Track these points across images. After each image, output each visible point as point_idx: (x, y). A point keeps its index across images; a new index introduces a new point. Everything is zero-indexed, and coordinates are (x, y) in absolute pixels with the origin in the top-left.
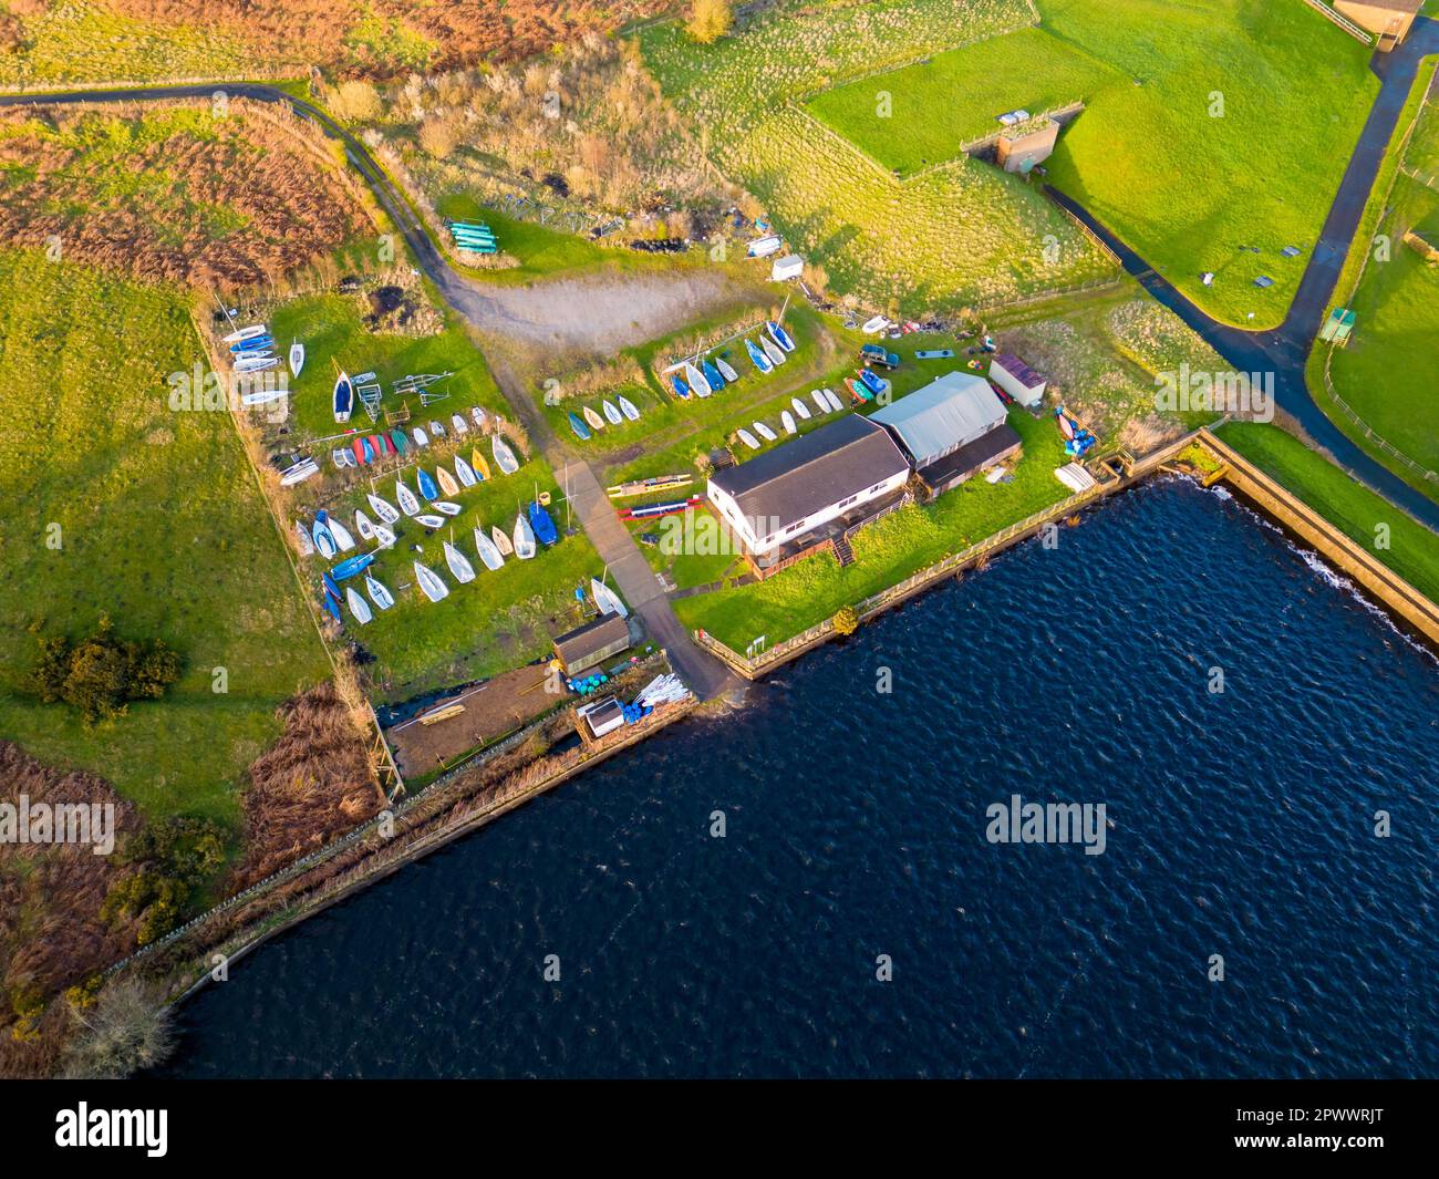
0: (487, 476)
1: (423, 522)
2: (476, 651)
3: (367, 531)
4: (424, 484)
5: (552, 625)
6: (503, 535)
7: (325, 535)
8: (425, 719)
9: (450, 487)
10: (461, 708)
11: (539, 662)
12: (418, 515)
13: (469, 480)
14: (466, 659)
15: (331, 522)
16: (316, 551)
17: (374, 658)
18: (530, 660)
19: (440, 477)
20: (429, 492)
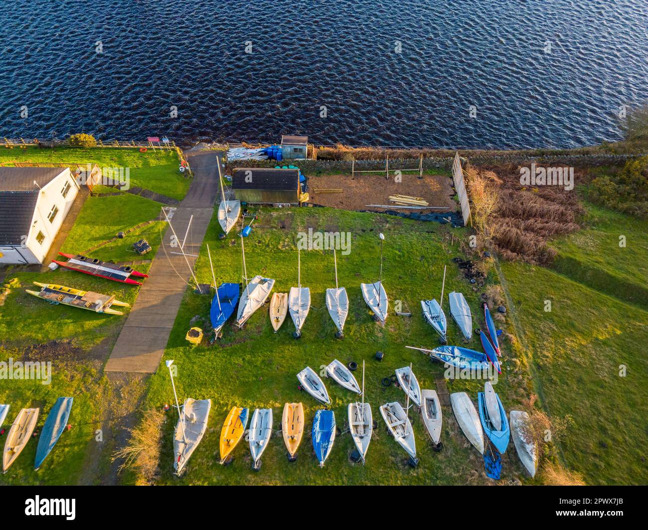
0: (235, 412)
1: (353, 379)
2: (360, 232)
3: (431, 402)
4: (326, 436)
5: (287, 224)
6: (273, 314)
7: (492, 428)
8: (424, 203)
9: (294, 418)
10: (393, 198)
11: (315, 205)
12: (355, 396)
13: (263, 418)
14: (371, 230)
15: (481, 447)
16: (508, 412)
17: (455, 260)
18: (320, 209)
19: (299, 438)
20: (325, 424)
